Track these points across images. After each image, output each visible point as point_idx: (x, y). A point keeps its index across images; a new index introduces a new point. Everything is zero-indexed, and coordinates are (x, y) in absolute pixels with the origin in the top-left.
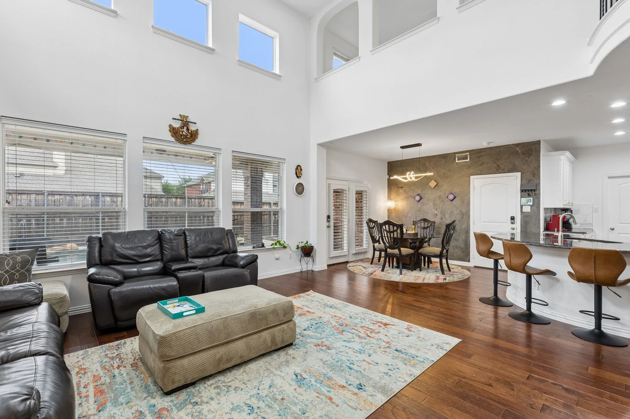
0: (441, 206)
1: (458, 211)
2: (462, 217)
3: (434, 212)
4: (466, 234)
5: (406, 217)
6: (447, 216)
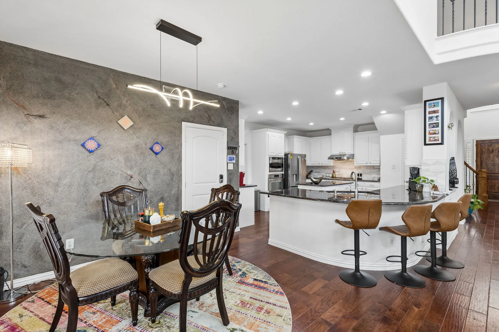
0: (141, 161)
1: (166, 170)
2: (172, 179)
3: (126, 173)
4: (176, 201)
5: (57, 185)
6: (149, 178)
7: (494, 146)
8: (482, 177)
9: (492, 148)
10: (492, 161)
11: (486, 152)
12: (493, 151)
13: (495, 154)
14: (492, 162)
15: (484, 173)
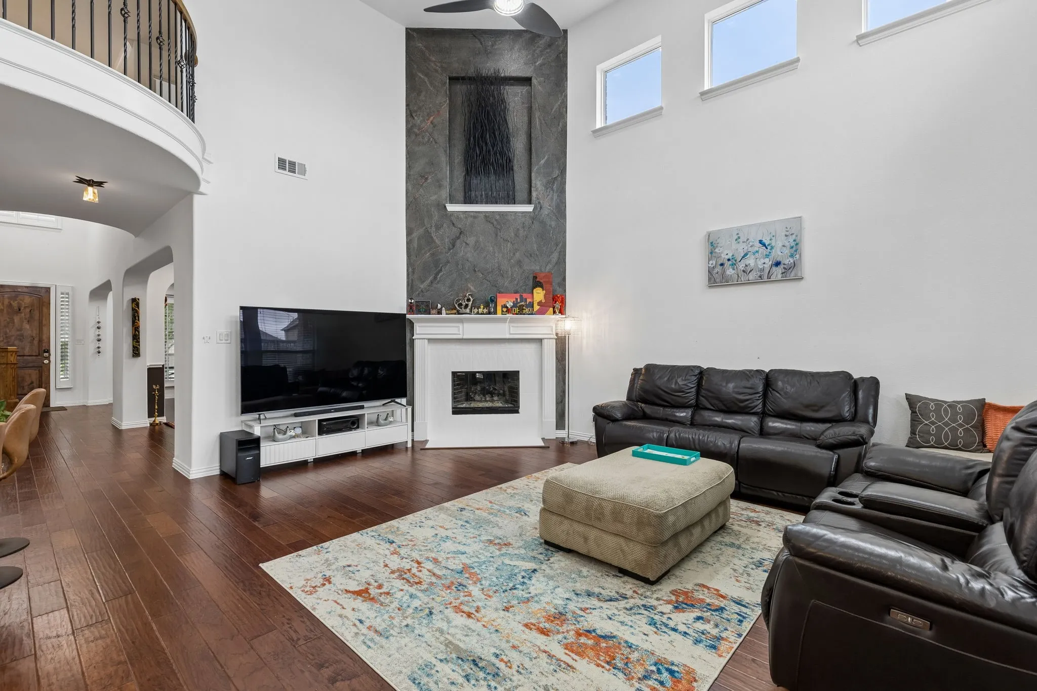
7: (21, 300)
8: (7, 364)
9: (18, 303)
10: (18, 330)
11: (5, 310)
12: (20, 310)
13: (25, 315)
14: (18, 333)
15: (12, 355)
